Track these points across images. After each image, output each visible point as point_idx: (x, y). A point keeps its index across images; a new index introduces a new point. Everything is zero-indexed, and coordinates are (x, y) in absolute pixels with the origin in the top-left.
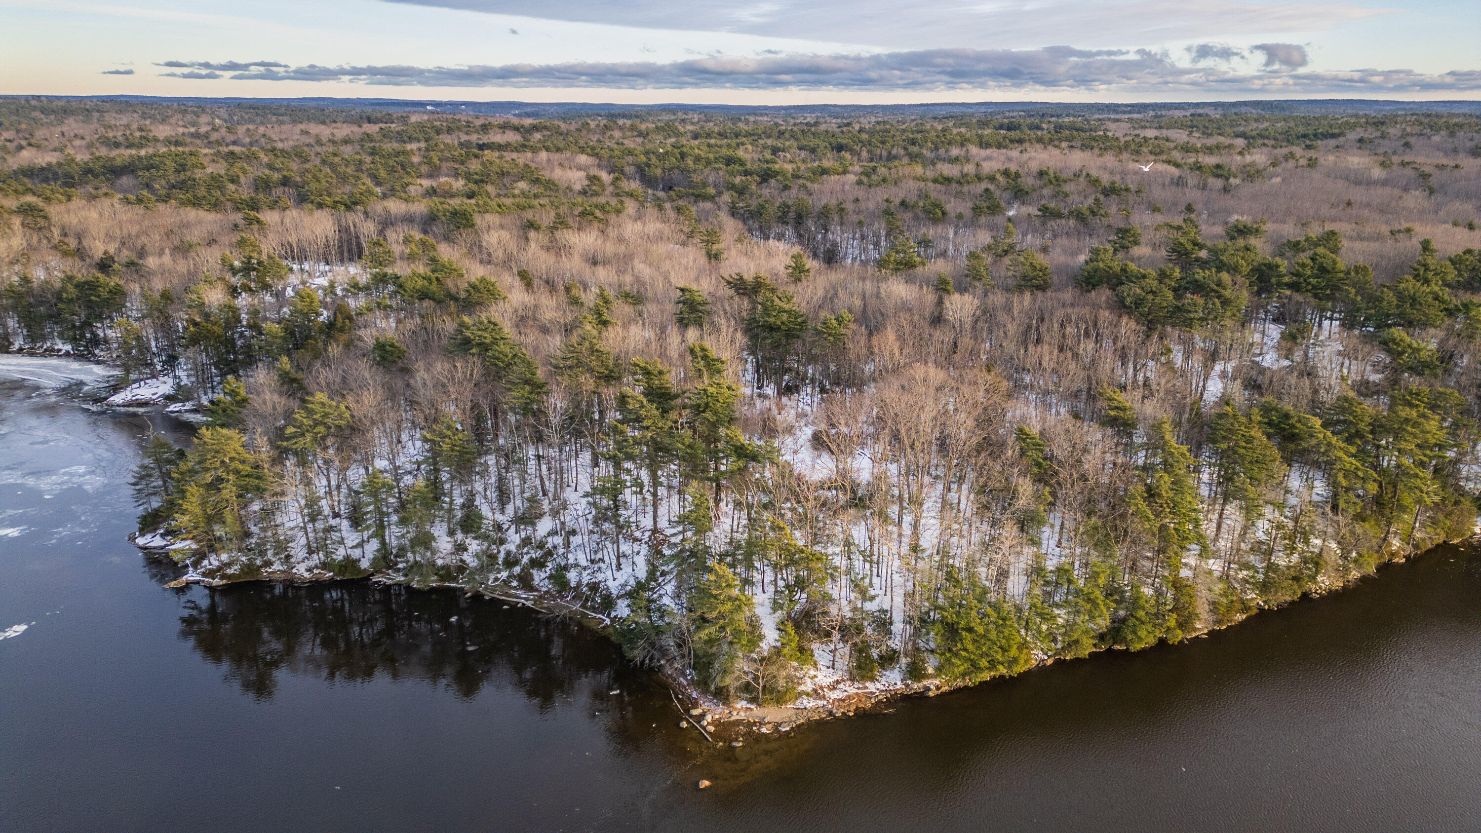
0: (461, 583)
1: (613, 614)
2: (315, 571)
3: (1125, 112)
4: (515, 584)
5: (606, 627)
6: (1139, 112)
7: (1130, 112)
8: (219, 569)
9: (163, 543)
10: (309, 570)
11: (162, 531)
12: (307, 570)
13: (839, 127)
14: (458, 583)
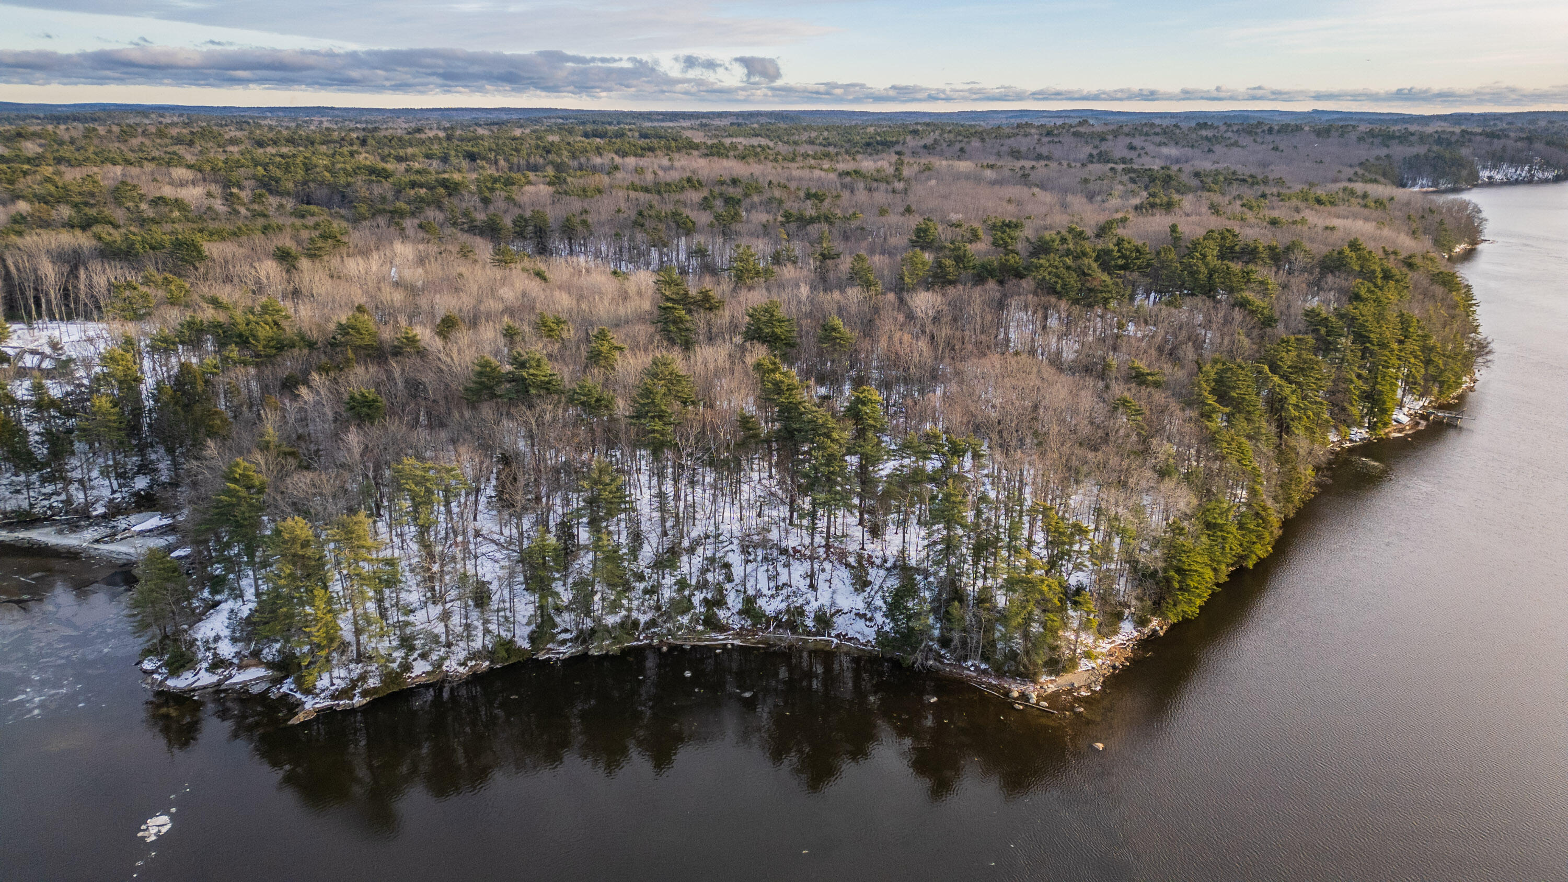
0: (643, 640)
1: (833, 633)
2: (470, 663)
3: (658, 121)
4: (700, 628)
5: (837, 646)
6: (671, 121)
7: (663, 121)
8: (354, 684)
9: (215, 679)
10: (464, 664)
11: (205, 665)
12: (460, 665)
13: (409, 133)
14: (638, 639)
